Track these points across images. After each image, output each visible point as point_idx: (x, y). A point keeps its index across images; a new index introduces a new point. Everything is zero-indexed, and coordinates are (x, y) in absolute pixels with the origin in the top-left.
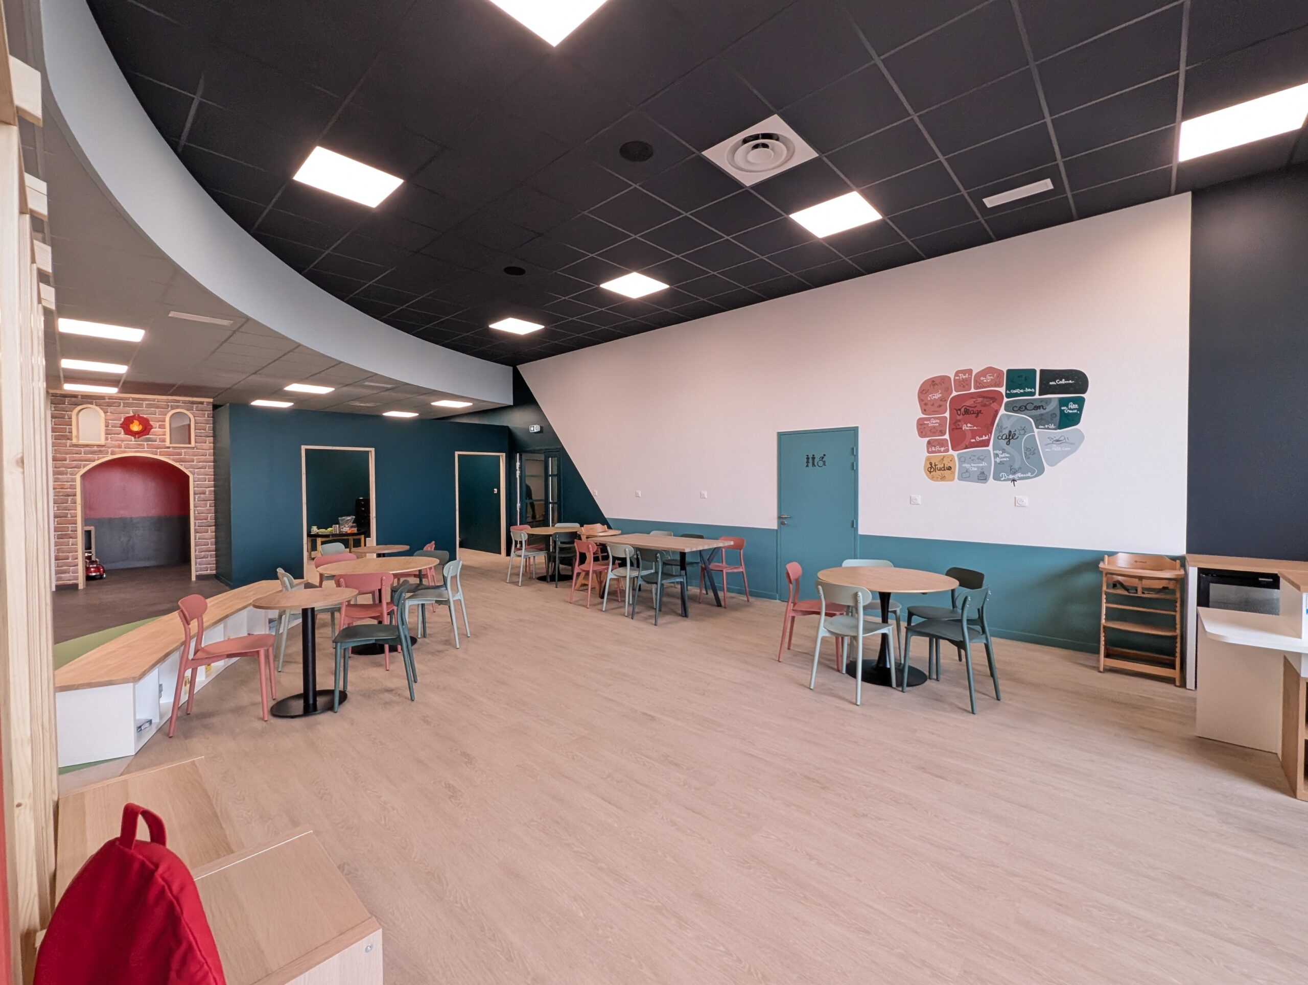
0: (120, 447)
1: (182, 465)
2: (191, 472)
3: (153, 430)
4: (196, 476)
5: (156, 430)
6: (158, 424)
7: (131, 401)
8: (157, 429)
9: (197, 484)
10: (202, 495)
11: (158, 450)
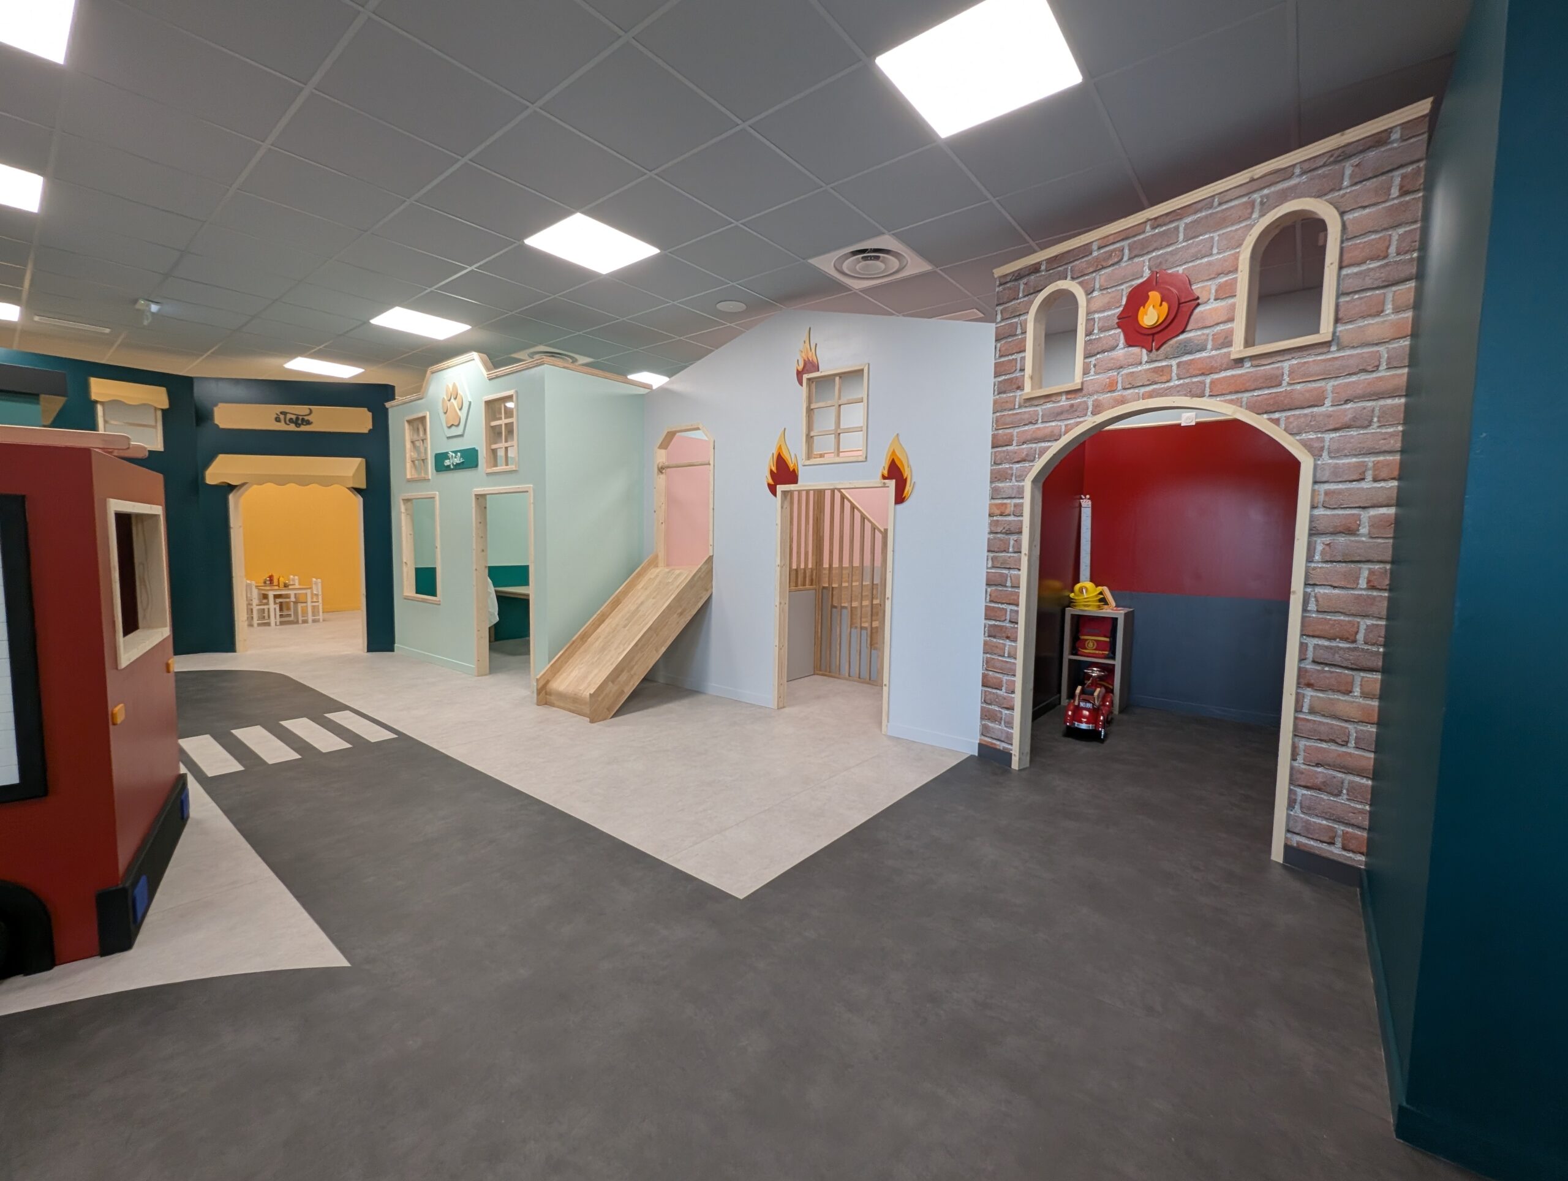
0: (1111, 387)
1: (1276, 422)
2: (1307, 445)
3: (1199, 309)
4: (1326, 459)
5: (1208, 307)
6: (1213, 285)
7: (1149, 232)
8: (1213, 305)
9: (1327, 493)
10: (1341, 539)
11: (1208, 380)
